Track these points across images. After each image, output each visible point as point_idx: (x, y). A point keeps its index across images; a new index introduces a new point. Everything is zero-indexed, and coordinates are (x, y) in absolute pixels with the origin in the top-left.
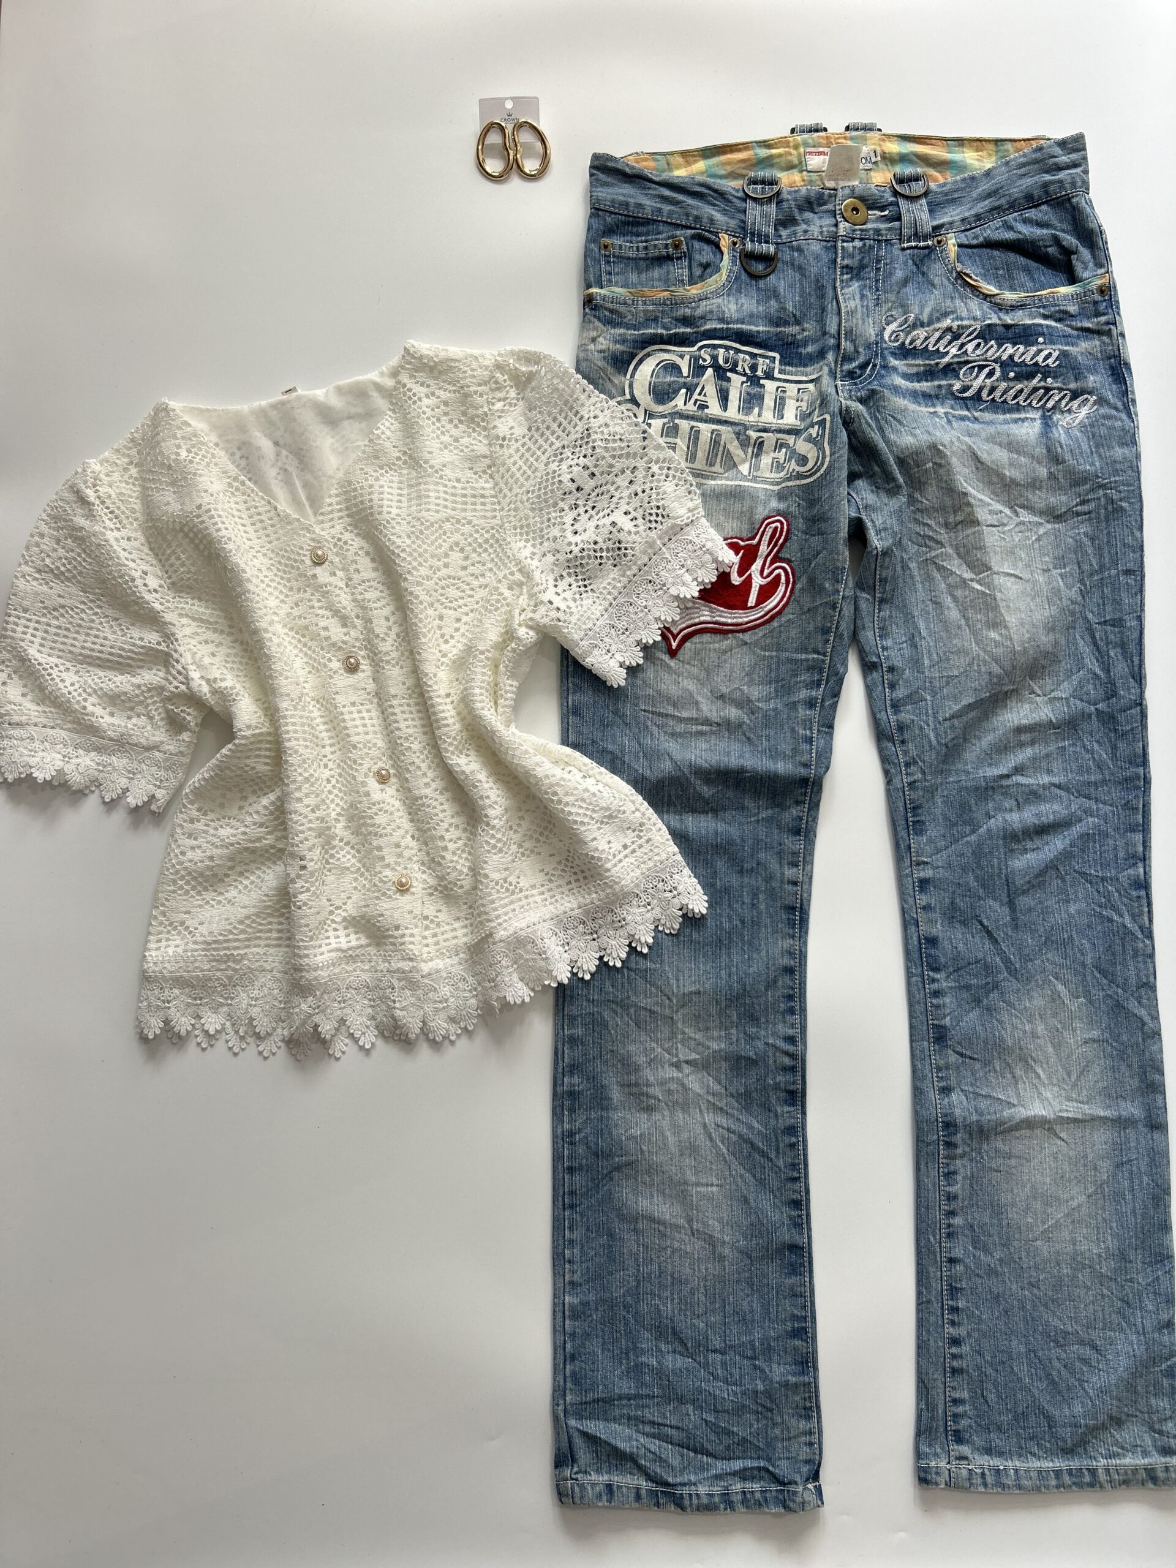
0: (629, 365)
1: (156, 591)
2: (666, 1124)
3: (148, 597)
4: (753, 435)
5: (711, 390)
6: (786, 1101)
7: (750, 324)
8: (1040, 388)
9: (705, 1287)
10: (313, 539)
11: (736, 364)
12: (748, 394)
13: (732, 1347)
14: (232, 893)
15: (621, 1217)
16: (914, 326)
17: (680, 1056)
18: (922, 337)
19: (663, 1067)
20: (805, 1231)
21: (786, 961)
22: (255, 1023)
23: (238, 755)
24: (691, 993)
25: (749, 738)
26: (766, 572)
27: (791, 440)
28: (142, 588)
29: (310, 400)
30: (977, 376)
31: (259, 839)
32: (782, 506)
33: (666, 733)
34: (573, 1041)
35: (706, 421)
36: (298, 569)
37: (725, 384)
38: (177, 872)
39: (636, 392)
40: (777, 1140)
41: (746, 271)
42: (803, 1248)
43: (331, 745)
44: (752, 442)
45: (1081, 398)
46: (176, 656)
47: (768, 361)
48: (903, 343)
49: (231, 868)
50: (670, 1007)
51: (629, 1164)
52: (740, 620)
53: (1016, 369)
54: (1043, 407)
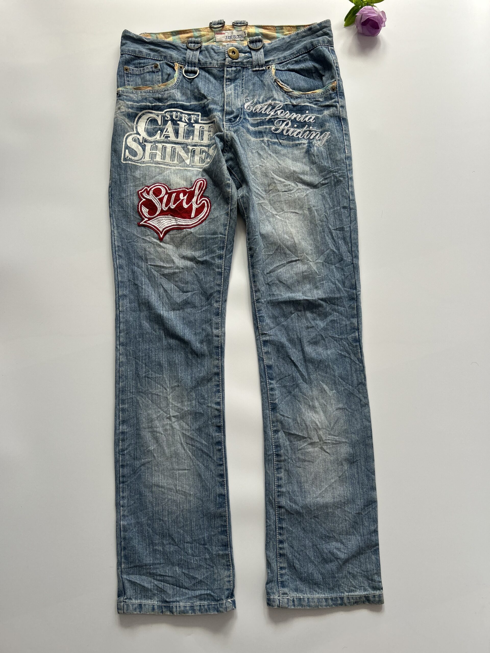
0: (135, 118)
4: (190, 148)
5: (171, 130)
6: (216, 431)
7: (187, 102)
8: (307, 131)
9: (183, 515)
11: (181, 118)
12: (188, 130)
13: (195, 540)
15: (145, 486)
16: (256, 104)
17: (171, 414)
18: (260, 108)
19: (163, 419)
20: (226, 488)
21: (216, 370)
24: (175, 386)
25: (196, 274)
26: (198, 202)
27: (207, 149)
30: (281, 125)
33: (160, 274)
34: (123, 410)
35: (169, 143)
37: (177, 126)
39: (139, 130)
40: (213, 448)
42: (224, 495)
44: (190, 151)
45: (324, 134)
47: (196, 116)
48: (252, 110)
50: (167, 393)
51: (148, 462)
52: (188, 223)
53: (297, 124)
54: (309, 139)
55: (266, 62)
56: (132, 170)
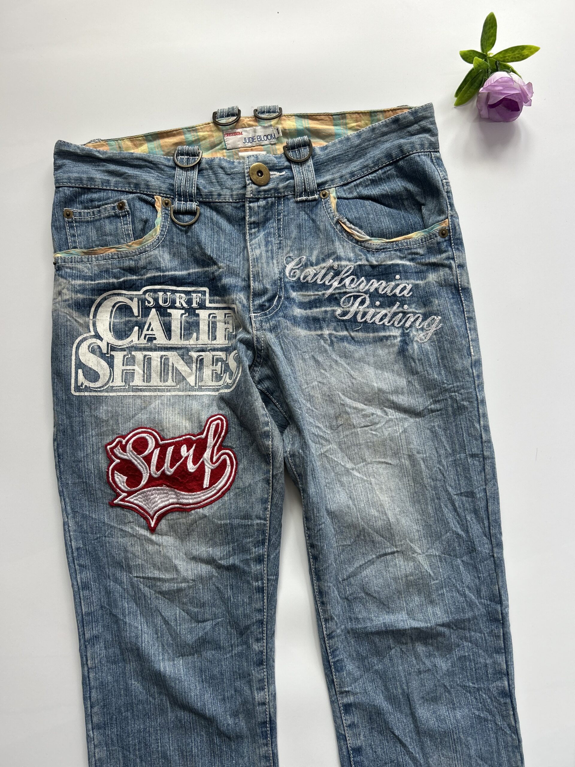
0: (90, 307)
4: (194, 355)
5: (156, 325)
8: (399, 313)
11: (174, 302)
12: (188, 322)
16: (306, 266)
18: (312, 274)
26: (215, 459)
30: (353, 304)
33: (155, 592)
35: (155, 350)
37: (166, 318)
39: (99, 330)
41: (175, 224)
44: (194, 360)
45: (430, 319)
47: (200, 295)
48: (299, 278)
53: (381, 299)
54: (403, 327)
55: (319, 185)
56: (93, 407)
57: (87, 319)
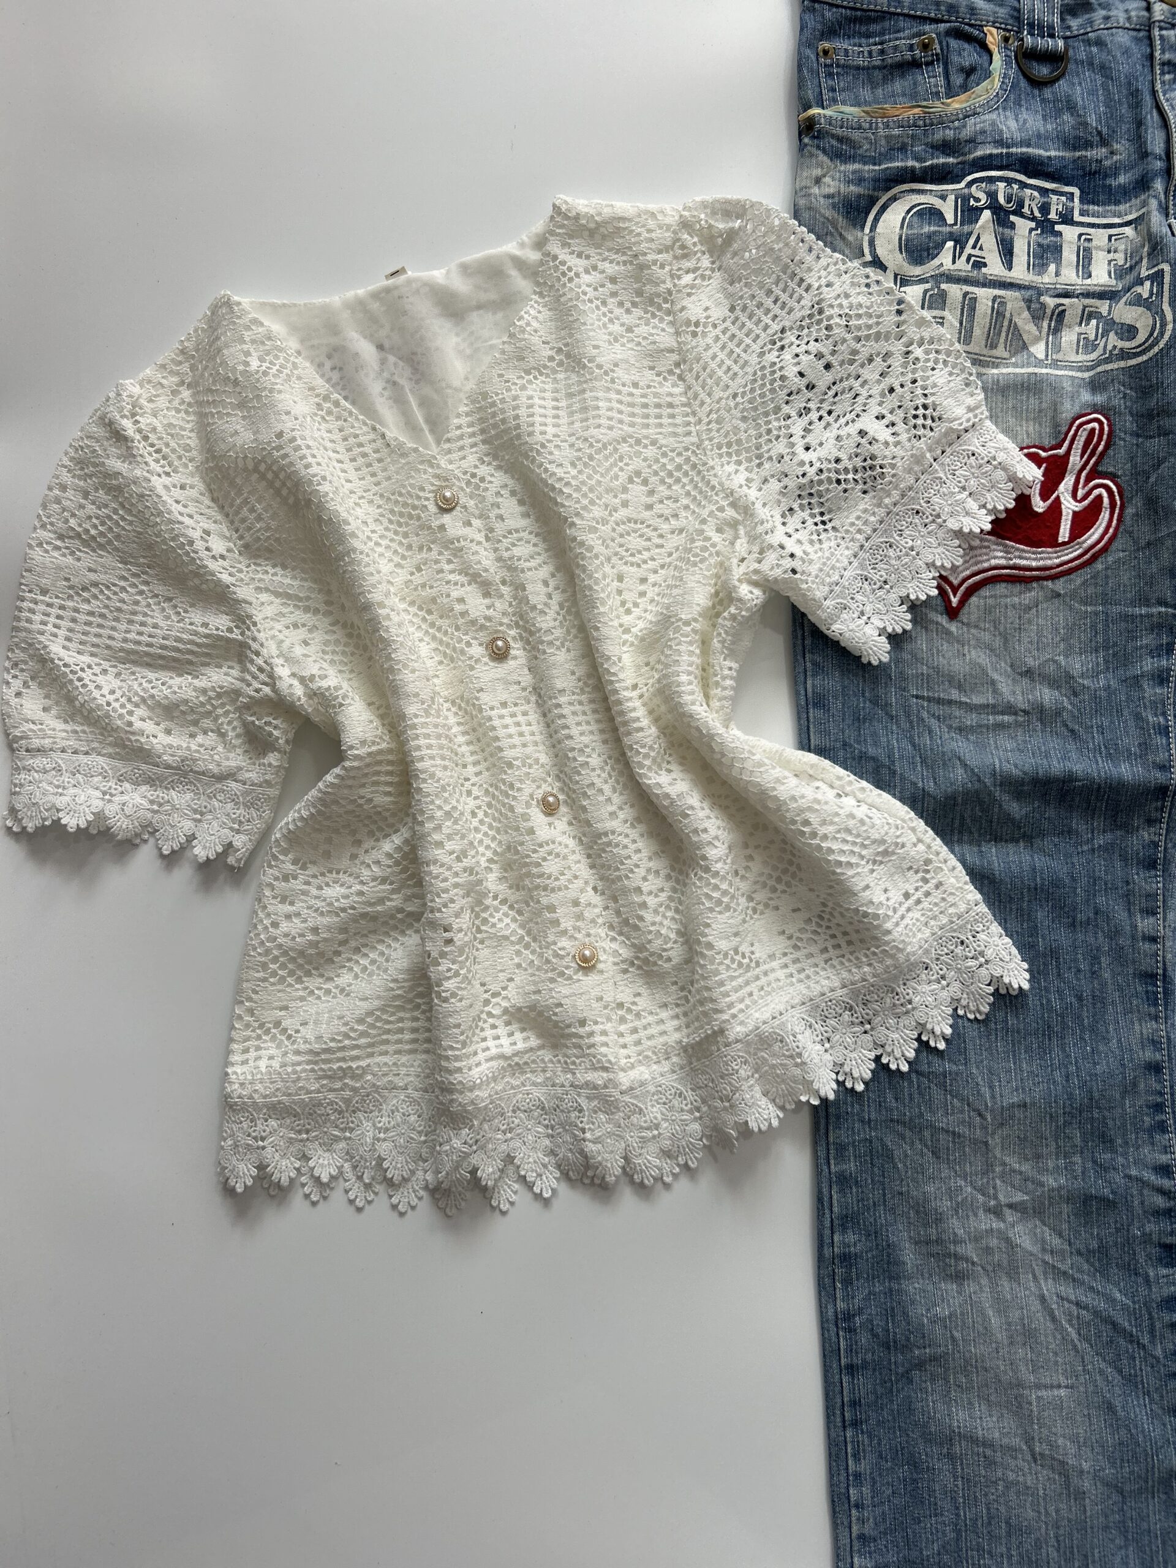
0: (867, 214)
1: (223, 557)
2: (985, 1298)
3: (212, 565)
4: (1050, 302)
5: (989, 241)
6: (1160, 1260)
7: (1038, 147)
10: (437, 476)
11: (1021, 203)
12: (1040, 245)
14: (345, 979)
15: (928, 1438)
17: (1001, 1197)
19: (976, 1215)
21: (1149, 1055)
22: (385, 1165)
23: (349, 782)
24: (1013, 1105)
25: (1072, 731)
26: (1080, 493)
27: (1104, 307)
28: (203, 554)
29: (425, 284)
31: (381, 901)
32: (1099, 399)
33: (950, 727)
34: (844, 1181)
35: (984, 285)
36: (419, 518)
38: (268, 952)
39: (880, 251)
40: (1151, 1318)
41: (1025, 76)
43: (475, 763)
44: (1049, 312)
46: (255, 646)
47: (1064, 199)
49: (343, 943)
50: (984, 1128)
51: (934, 1359)
52: (1049, 563)
57: (859, 234)
